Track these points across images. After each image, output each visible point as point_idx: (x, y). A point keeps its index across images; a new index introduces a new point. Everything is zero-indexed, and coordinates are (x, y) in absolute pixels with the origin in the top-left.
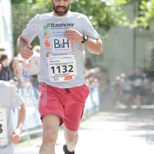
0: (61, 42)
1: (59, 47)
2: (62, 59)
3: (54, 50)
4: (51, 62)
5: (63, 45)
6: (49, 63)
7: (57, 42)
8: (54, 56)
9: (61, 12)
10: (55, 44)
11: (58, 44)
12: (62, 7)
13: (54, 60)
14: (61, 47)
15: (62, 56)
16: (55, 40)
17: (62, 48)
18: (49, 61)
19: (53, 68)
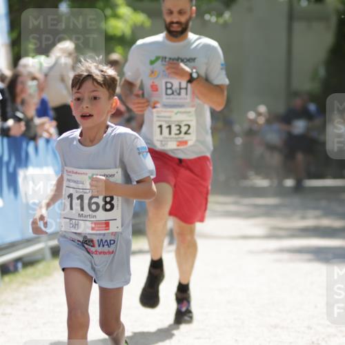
0: (176, 86)
1: (173, 93)
2: (176, 114)
3: (165, 99)
4: (158, 117)
5: (178, 91)
6: (155, 119)
7: (169, 85)
8: (164, 109)
9: (176, 32)
10: (167, 89)
11: (171, 88)
12: (177, 23)
13: (163, 114)
14: (175, 93)
15: (175, 110)
16: (166, 83)
17: (177, 97)
18: (155, 115)
19: (161, 127)
